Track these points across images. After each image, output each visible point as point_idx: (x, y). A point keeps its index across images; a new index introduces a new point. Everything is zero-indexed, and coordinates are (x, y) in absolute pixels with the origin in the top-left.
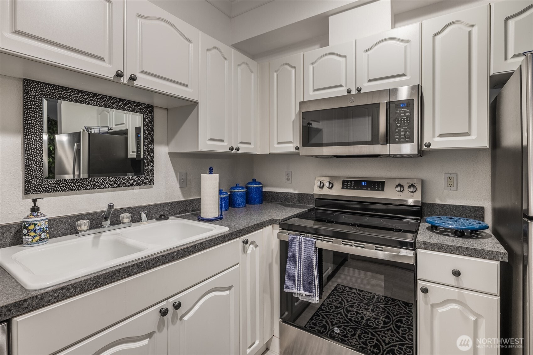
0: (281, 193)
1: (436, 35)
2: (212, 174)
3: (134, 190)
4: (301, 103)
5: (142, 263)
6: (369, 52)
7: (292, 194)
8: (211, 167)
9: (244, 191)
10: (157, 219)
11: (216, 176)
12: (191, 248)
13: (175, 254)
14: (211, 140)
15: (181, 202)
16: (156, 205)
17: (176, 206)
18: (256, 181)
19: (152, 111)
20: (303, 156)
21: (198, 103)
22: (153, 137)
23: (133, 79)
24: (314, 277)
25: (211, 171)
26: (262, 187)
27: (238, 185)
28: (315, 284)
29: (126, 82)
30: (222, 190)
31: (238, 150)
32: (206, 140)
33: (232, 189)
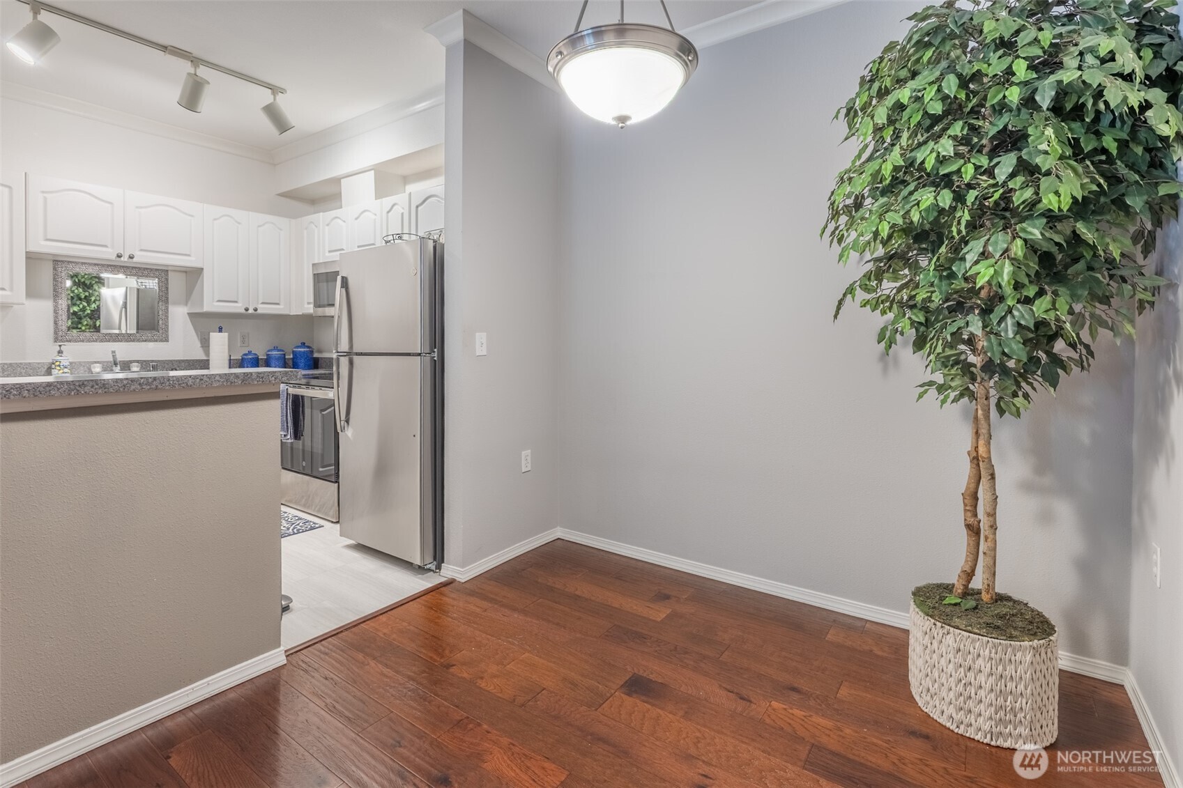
1: (388, 212)
2: (221, 332)
4: (314, 266)
6: (359, 220)
8: (221, 326)
9: (280, 354)
11: (225, 335)
14: (219, 301)
15: (202, 360)
16: (171, 361)
18: (306, 344)
19: (167, 275)
20: (321, 317)
21: (203, 269)
22: (167, 298)
23: (131, 257)
24: (287, 419)
25: (220, 330)
26: (312, 352)
27: (275, 348)
28: (287, 426)
29: (126, 260)
30: (250, 352)
31: (256, 310)
32: (213, 302)
33: (269, 351)
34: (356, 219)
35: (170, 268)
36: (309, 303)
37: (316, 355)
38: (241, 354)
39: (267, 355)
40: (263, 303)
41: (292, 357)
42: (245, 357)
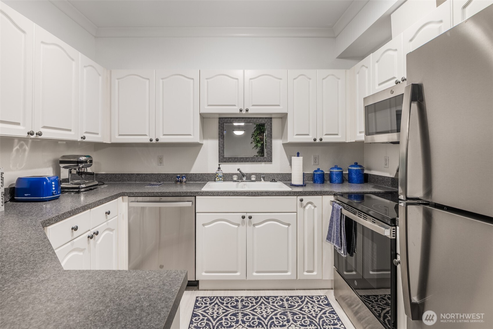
0: (380, 176)
1: (465, 7)
2: (299, 156)
3: (262, 164)
4: (365, 99)
5: (235, 192)
6: (413, 41)
7: (387, 178)
8: (298, 152)
9: (340, 171)
10: (271, 182)
11: (301, 158)
12: (260, 193)
13: (250, 193)
14: (297, 135)
15: (290, 174)
17: (287, 176)
18: (358, 164)
19: (271, 121)
20: (370, 143)
21: (287, 114)
22: (271, 135)
23: (247, 110)
24: (341, 235)
25: (298, 155)
26: (363, 170)
27: (336, 167)
28: (341, 241)
29: (245, 112)
30: (319, 169)
31: (321, 140)
32: (293, 135)
33: (331, 169)
34: (411, 40)
35: (273, 116)
36: (360, 132)
37: (366, 172)
38: (313, 171)
39: (331, 171)
40: (326, 135)
41: (348, 172)
42: (315, 173)
